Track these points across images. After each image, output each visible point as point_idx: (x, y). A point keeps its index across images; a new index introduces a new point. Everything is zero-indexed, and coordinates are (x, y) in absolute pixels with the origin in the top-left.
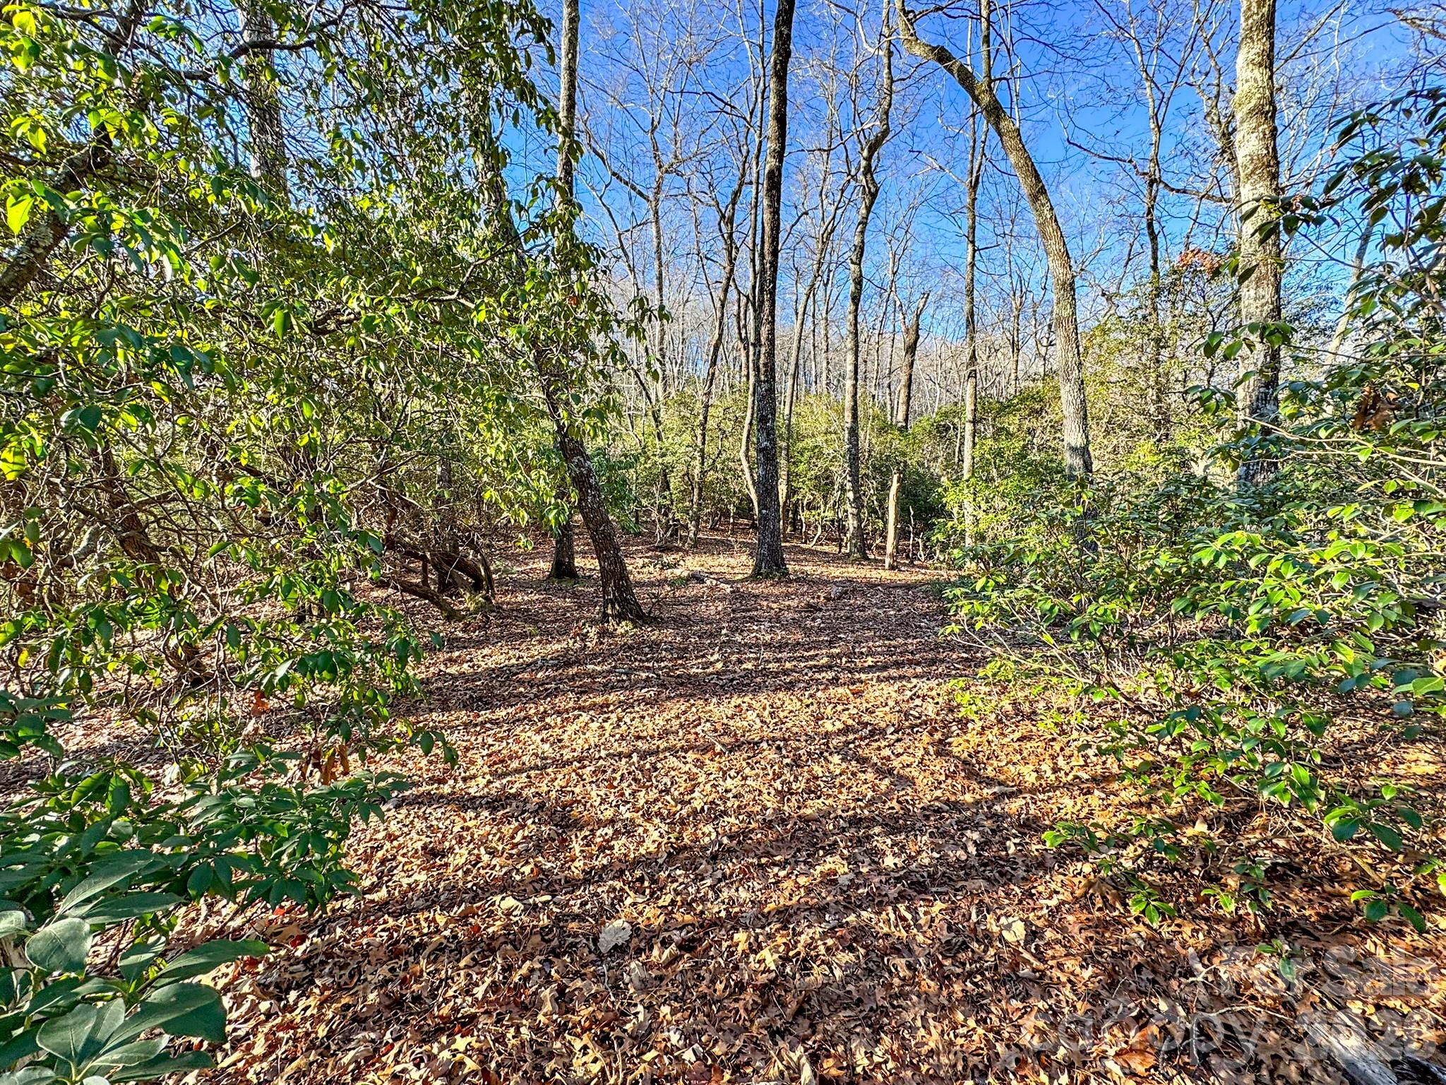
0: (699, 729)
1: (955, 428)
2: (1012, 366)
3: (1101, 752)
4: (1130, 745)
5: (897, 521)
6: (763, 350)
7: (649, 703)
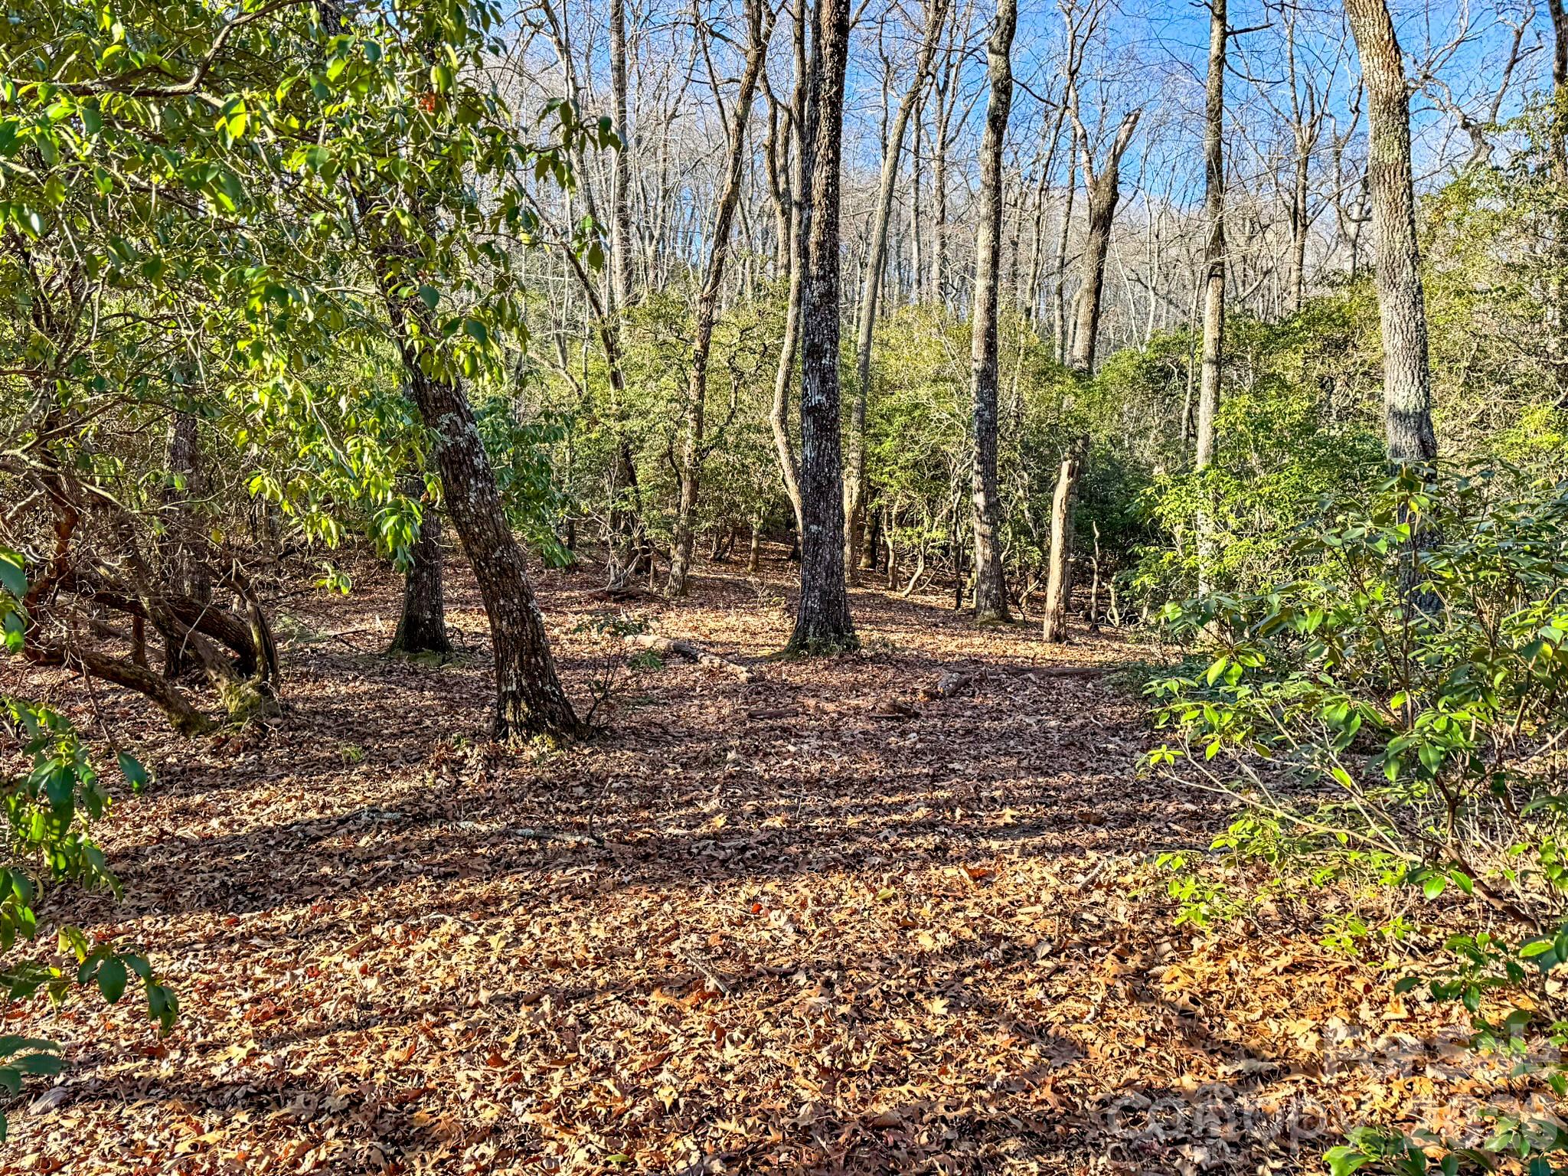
0: (675, 947)
1: (1183, 374)
2: (1292, 257)
3: (1438, 995)
4: (1494, 981)
5: (1066, 550)
6: (816, 215)
7: (579, 895)
